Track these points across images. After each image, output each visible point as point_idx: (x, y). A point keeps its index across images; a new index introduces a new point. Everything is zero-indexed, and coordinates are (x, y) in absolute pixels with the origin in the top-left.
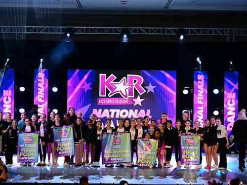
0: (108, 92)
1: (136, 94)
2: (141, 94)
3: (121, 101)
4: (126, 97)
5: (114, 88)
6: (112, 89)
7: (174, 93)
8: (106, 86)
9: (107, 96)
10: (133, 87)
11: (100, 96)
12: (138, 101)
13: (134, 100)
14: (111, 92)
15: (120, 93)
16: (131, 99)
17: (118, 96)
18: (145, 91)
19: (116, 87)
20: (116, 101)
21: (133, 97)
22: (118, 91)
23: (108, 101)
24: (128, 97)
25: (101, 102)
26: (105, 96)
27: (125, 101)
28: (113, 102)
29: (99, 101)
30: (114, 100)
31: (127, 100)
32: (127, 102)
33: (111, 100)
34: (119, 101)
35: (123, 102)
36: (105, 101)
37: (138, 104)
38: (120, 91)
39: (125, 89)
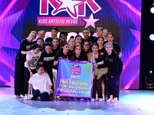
1: (89, 13)
2: (94, 12)
4: (75, 16)
7: (140, 14)
8: (48, 2)
9: (50, 15)
10: (85, 3)
11: (41, 14)
12: (91, 21)
13: (85, 20)
14: (55, 9)
15: (67, 10)
16: (81, 19)
17: (64, 14)
18: (100, 8)
19: (62, 3)
22: (65, 8)
23: (51, 21)
24: (78, 16)
25: (41, 21)
26: (47, 14)
27: (74, 21)
28: (57, 23)
29: (40, 21)
30: (60, 20)
31: (77, 20)
32: (76, 23)
33: (55, 20)
34: (65, 21)
35: (70, 22)
36: (48, 21)
37: (90, 26)
38: (67, 9)
39: (74, 5)
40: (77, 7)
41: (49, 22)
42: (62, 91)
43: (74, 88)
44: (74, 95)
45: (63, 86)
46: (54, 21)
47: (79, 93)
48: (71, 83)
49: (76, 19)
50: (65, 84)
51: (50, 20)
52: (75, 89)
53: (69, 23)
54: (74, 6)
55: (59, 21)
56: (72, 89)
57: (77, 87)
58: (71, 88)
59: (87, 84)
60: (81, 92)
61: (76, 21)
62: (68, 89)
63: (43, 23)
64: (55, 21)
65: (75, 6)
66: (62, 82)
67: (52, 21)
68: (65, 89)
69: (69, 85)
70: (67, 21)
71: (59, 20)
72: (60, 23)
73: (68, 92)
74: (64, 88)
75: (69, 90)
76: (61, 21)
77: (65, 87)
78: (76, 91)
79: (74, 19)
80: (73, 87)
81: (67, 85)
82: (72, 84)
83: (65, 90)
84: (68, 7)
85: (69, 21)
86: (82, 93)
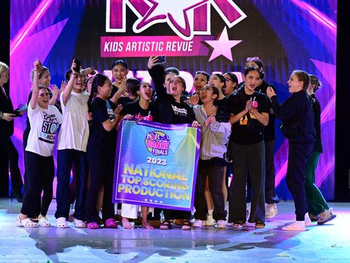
0: (131, 18)
1: (218, 26)
3: (171, 46)
5: (151, 5)
6: (144, 9)
7: (331, 25)
8: (125, 1)
9: (130, 32)
10: (208, 3)
12: (223, 46)
13: (209, 42)
14: (141, 18)
15: (167, 20)
16: (200, 40)
17: (161, 30)
18: (244, 16)
19: (156, 5)
20: (156, 46)
21: (208, 32)
23: (132, 47)
24: (193, 33)
25: (109, 47)
27: (184, 45)
28: (146, 50)
29: (106, 47)
30: (151, 44)
31: (190, 43)
32: (189, 50)
33: (140, 43)
34: (165, 46)
35: (176, 48)
36: (124, 47)
37: (222, 55)
38: (167, 17)
39: (184, 8)
40: (190, 14)
41: (127, 49)
42: (130, 192)
43: (154, 185)
44: (156, 201)
45: (131, 179)
46: (138, 45)
47: (167, 196)
48: (148, 174)
49: (189, 41)
50: (135, 176)
51: (129, 43)
52: (156, 187)
53: (173, 50)
54: (185, 11)
55: (150, 46)
56: (150, 188)
57: (160, 184)
58: (148, 186)
59: (183, 177)
60: (169, 196)
61: (190, 46)
62: (143, 188)
63: (114, 50)
64: (142, 45)
65: (187, 12)
66: (128, 172)
67: (135, 47)
68: (135, 187)
69: (144, 179)
70: (168, 46)
71: (149, 43)
72: (152, 50)
73: (142, 193)
74: (133, 185)
75: (144, 191)
76: (155, 45)
77: (137, 183)
78: (160, 193)
79: (183, 40)
80: (153, 182)
81: (140, 178)
82: (151, 175)
83: (136, 190)
84: (170, 13)
85: (174, 46)
86: (171, 197)
